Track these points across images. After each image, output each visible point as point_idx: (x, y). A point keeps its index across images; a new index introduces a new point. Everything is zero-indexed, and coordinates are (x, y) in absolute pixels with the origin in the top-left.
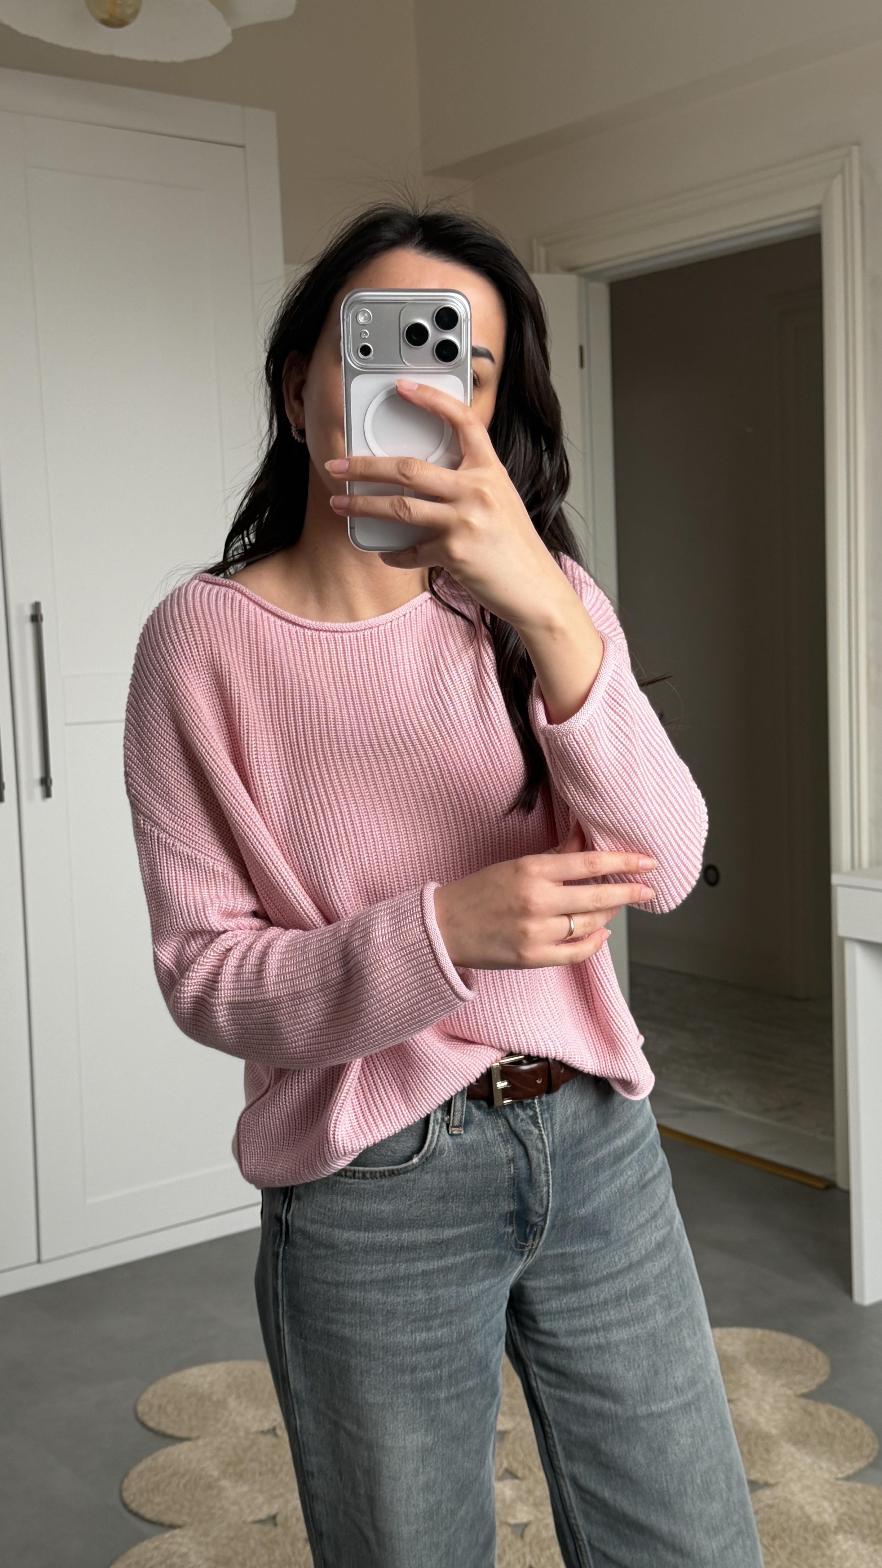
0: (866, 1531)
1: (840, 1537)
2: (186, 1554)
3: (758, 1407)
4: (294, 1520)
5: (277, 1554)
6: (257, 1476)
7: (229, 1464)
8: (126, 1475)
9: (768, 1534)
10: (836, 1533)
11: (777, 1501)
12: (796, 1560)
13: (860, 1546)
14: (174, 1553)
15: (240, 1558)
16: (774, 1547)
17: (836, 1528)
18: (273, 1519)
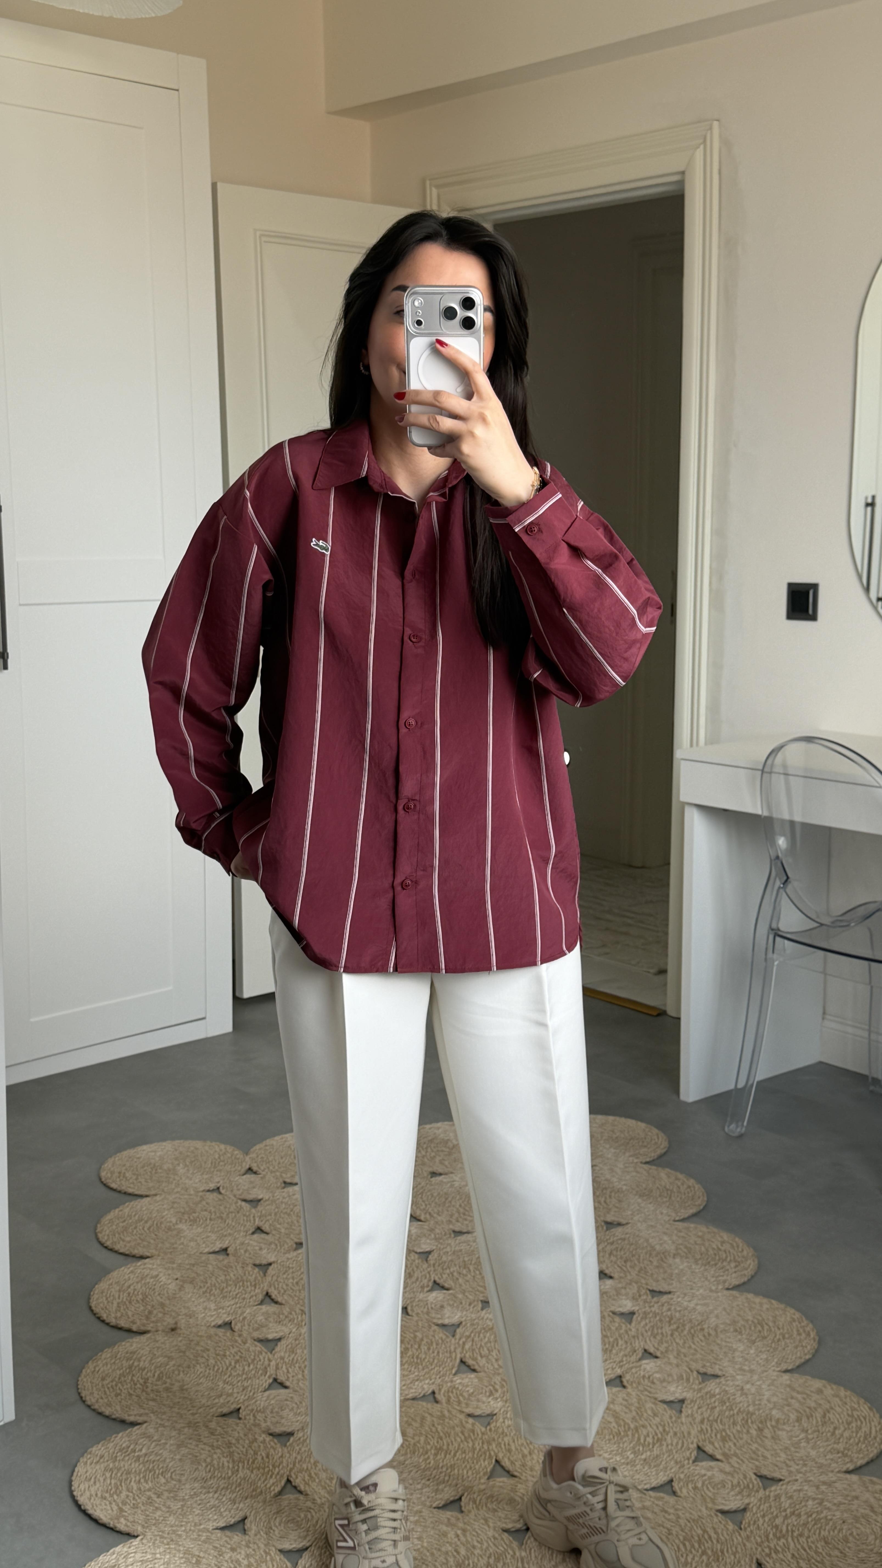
0: (698, 1257)
1: (678, 1260)
2: (158, 1275)
3: (612, 1170)
4: (242, 1251)
5: (232, 1275)
6: (208, 1221)
7: (184, 1213)
8: (98, 1222)
9: (621, 1258)
10: (674, 1258)
11: (628, 1236)
12: (644, 1276)
13: (693, 1267)
14: (147, 1276)
15: (202, 1278)
16: (626, 1267)
17: (674, 1255)
18: (225, 1251)
